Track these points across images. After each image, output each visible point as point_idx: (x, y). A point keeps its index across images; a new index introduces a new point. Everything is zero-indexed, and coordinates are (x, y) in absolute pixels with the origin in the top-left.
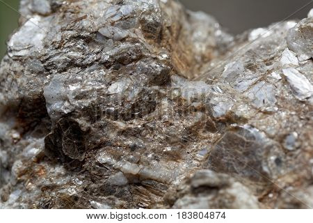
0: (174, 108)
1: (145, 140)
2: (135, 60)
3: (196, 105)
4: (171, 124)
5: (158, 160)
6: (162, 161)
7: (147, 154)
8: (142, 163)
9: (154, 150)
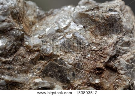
0: (26, 50)
1: (14, 65)
2: (9, 30)
3: (35, 49)
4: (25, 58)
5: (19, 74)
6: (21, 74)
7: (14, 72)
8: (13, 76)
9: (17, 69)
